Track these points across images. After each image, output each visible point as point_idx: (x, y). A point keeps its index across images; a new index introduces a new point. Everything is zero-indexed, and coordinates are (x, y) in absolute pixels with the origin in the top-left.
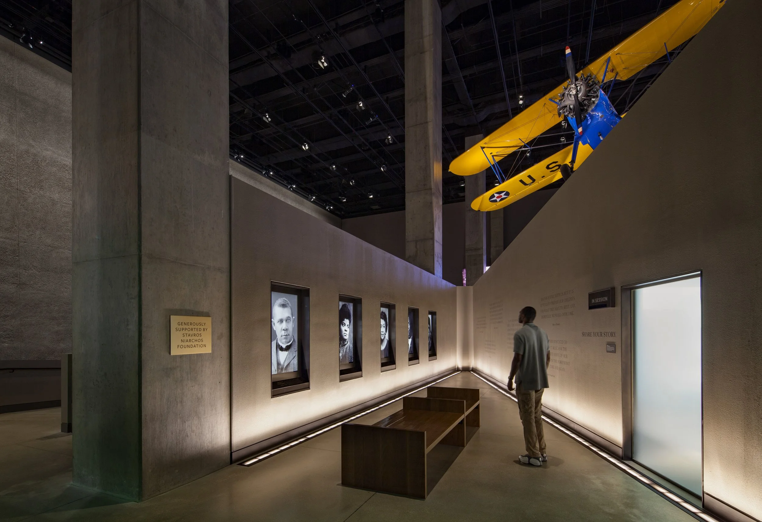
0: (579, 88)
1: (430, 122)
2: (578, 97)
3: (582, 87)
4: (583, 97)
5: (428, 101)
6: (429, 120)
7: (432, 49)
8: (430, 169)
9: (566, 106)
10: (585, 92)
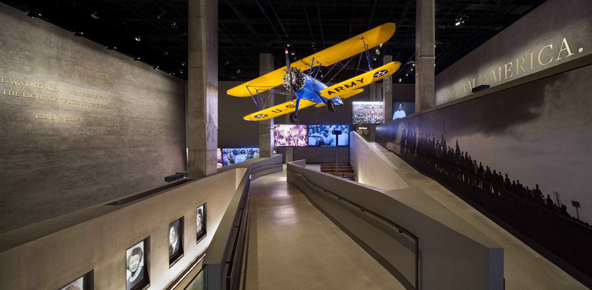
0: (292, 76)
1: (204, 67)
2: (292, 82)
3: (294, 76)
4: (294, 83)
5: (203, 52)
6: (203, 66)
7: (205, 17)
8: (204, 101)
9: (287, 85)
10: (295, 80)
